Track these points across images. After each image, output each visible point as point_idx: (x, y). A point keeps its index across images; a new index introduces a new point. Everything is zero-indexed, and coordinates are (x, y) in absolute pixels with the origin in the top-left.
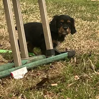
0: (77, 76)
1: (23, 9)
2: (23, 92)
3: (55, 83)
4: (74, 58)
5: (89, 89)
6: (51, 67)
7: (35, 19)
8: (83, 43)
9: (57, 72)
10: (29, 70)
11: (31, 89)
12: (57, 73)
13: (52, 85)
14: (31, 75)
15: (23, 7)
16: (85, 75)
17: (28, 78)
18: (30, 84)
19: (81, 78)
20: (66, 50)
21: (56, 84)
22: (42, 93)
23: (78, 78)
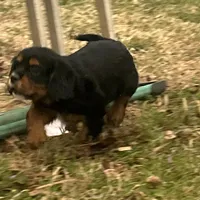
0: (170, 132)
3: (127, 145)
4: (163, 97)
8: (182, 66)
11: (78, 157)
16: (187, 130)
19: (179, 136)
20: (149, 79)
21: (128, 148)
22: (100, 166)
23: (174, 136)
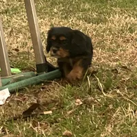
0: (78, 100)
1: (2, 8)
2: (4, 123)
3: (49, 110)
5: (95, 117)
6: (43, 88)
7: (20, 21)
9: (51, 94)
10: (12, 92)
11: (15, 119)
12: (52, 97)
13: (45, 113)
14: (16, 99)
15: (3, 5)
16: (90, 98)
17: (11, 104)
18: (14, 112)
19: (84, 103)
21: (50, 112)
22: (31, 125)
23: (81, 103)
